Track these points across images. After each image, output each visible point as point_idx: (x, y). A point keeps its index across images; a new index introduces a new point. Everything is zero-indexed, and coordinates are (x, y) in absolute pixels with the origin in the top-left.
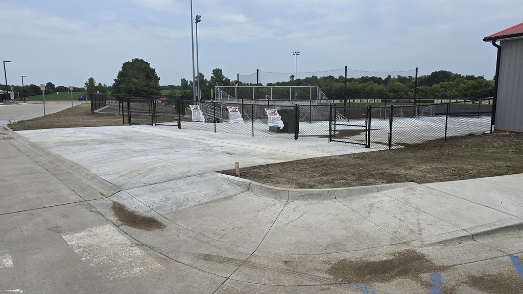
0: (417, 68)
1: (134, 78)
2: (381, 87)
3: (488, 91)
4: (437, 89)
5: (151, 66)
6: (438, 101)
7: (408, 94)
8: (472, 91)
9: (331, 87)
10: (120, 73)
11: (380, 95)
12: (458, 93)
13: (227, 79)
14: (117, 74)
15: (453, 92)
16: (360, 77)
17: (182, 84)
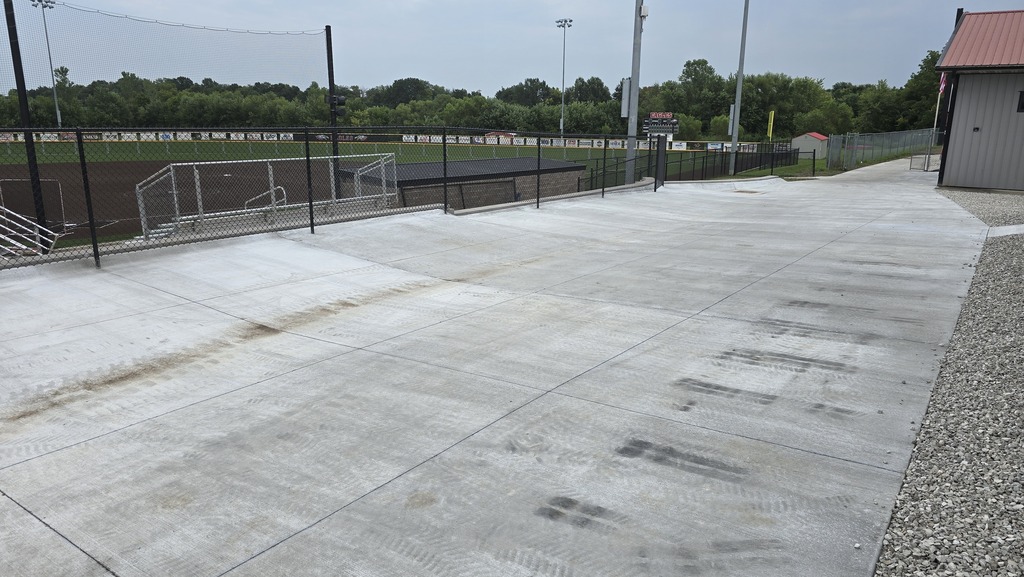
2: (292, 105)
3: (493, 118)
4: (406, 113)
6: (408, 138)
7: (351, 123)
8: (467, 118)
9: (176, 103)
11: (292, 122)
12: (444, 122)
15: (436, 120)
16: (253, 84)
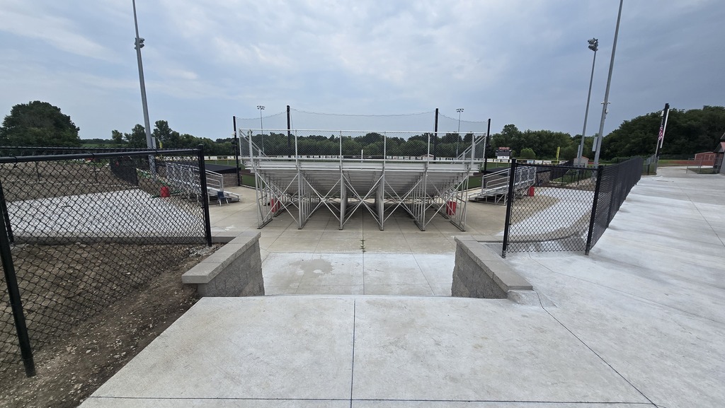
0: (490, 120)
1: (33, 127)
5: (63, 112)
10: (7, 119)
13: (174, 133)
14: (3, 120)
17: (114, 137)
